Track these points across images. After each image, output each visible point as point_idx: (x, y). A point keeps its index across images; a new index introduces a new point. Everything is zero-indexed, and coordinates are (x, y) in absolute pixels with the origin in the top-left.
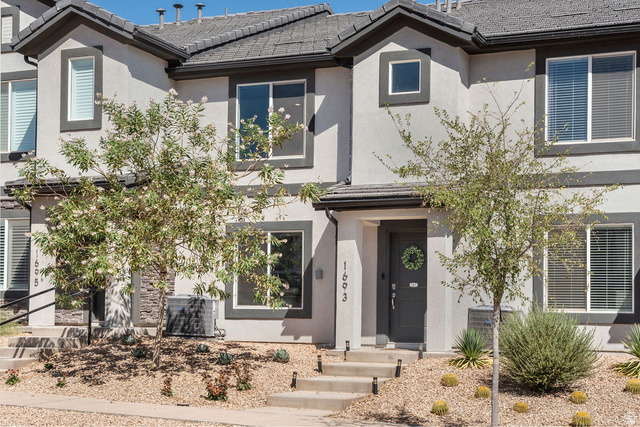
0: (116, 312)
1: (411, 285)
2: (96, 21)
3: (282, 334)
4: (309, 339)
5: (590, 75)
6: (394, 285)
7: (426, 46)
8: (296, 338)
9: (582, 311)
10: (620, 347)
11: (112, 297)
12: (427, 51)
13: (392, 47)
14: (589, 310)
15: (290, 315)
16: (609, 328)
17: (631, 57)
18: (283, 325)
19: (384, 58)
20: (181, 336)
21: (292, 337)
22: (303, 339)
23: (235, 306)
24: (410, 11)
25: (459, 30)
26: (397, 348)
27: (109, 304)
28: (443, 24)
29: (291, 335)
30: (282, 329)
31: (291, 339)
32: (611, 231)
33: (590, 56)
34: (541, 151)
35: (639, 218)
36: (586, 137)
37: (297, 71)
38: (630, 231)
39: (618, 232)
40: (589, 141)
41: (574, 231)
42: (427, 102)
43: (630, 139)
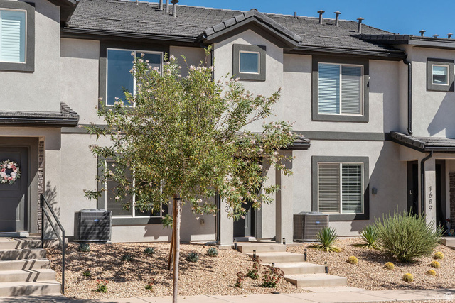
3: (145, 236)
4: (166, 239)
5: (341, 75)
7: (263, 44)
8: (156, 238)
9: (337, 213)
10: (356, 233)
12: (264, 48)
13: (240, 41)
14: (342, 213)
15: (151, 222)
16: (351, 222)
17: (361, 68)
18: (145, 229)
19: (235, 48)
21: (153, 237)
22: (161, 238)
24: (261, 21)
25: (291, 39)
28: (282, 33)
29: (152, 236)
30: (145, 232)
31: (152, 239)
32: (351, 166)
33: (341, 65)
34: (315, 118)
35: (366, 160)
36: (338, 112)
37: (157, 45)
38: (360, 166)
39: (354, 168)
40: (341, 114)
41: (332, 166)
42: (264, 81)
43: (360, 115)
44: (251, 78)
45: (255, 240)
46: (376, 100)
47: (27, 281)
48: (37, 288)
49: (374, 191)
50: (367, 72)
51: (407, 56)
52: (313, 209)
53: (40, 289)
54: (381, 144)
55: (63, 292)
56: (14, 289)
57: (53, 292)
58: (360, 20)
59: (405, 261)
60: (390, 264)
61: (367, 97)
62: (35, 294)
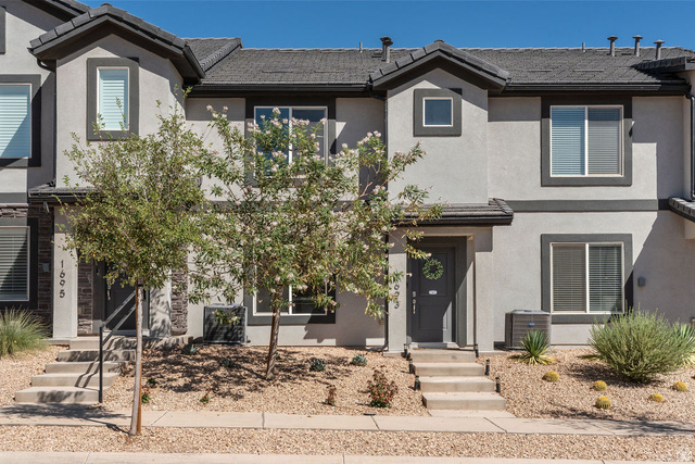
0: (163, 322)
1: (431, 292)
2: (139, 32)
3: (305, 338)
4: (333, 342)
5: (586, 121)
6: (414, 293)
7: (457, 86)
8: (319, 342)
11: (159, 307)
12: (459, 91)
13: (425, 85)
14: (588, 312)
15: (313, 320)
16: (603, 326)
17: (619, 110)
18: (306, 329)
19: (418, 95)
20: (223, 344)
21: (316, 340)
22: (326, 342)
23: (255, 314)
24: (450, 55)
25: (495, 76)
26: (420, 348)
27: (155, 314)
28: (480, 69)
29: (314, 338)
30: (305, 333)
31: (314, 342)
32: (603, 248)
33: (586, 107)
34: (546, 182)
35: (628, 238)
36: (583, 172)
37: (317, 99)
38: (619, 248)
39: (609, 249)
40: (587, 175)
41: (575, 248)
42: (459, 135)
43: (619, 176)
44: (441, 133)
45: (457, 346)
46: (645, 155)
47: (77, 386)
48: (69, 394)
49: (642, 282)
50: (628, 115)
51: (690, 87)
52: (545, 305)
53: (73, 395)
54: (653, 216)
55: (100, 401)
56: (43, 393)
57: (90, 400)
58: (659, 44)
59: (637, 380)
60: (601, 383)
61: (629, 151)
62: (66, 402)
